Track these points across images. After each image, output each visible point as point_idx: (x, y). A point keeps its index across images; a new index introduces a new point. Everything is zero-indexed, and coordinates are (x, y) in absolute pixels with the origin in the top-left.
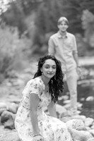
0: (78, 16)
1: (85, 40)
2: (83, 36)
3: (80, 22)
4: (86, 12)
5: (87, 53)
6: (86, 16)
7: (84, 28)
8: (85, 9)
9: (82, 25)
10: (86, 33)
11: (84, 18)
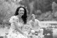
0: (50, 4)
1: (52, 14)
2: (52, 12)
3: (51, 7)
4: (54, 3)
5: (53, 19)
6: (54, 4)
7: (53, 9)
8: (53, 1)
9: (52, 8)
10: (53, 11)
11: (53, 5)
